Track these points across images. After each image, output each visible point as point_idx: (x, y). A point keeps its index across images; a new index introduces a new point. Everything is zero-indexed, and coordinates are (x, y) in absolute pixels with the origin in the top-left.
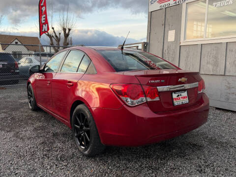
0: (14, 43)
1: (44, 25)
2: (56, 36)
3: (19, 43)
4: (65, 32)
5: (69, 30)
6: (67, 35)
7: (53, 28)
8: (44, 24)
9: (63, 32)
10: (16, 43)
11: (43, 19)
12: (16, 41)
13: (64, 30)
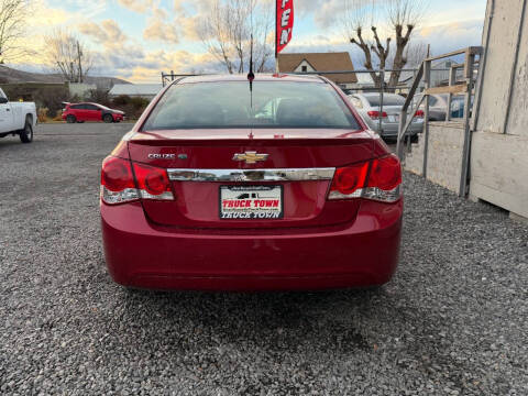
0: (299, 69)
1: (284, 31)
2: (380, 46)
3: (309, 69)
4: (399, 33)
5: (410, 28)
6: (402, 42)
7: (374, 29)
8: (286, 28)
9: (395, 34)
10: (304, 68)
11: (285, 17)
12: (305, 64)
13: (399, 29)
